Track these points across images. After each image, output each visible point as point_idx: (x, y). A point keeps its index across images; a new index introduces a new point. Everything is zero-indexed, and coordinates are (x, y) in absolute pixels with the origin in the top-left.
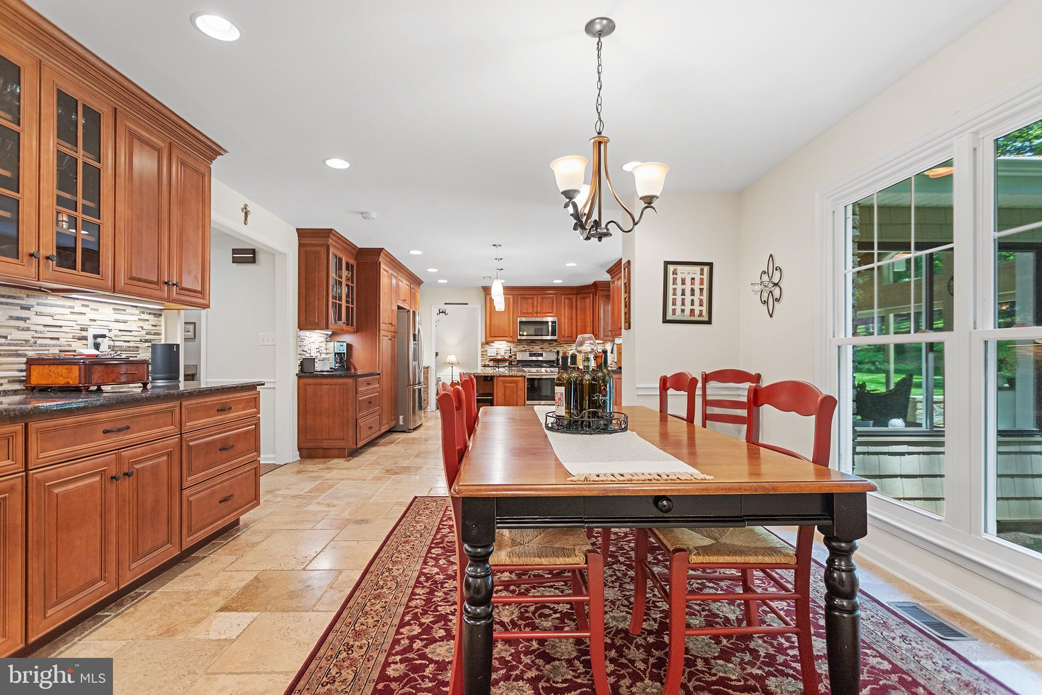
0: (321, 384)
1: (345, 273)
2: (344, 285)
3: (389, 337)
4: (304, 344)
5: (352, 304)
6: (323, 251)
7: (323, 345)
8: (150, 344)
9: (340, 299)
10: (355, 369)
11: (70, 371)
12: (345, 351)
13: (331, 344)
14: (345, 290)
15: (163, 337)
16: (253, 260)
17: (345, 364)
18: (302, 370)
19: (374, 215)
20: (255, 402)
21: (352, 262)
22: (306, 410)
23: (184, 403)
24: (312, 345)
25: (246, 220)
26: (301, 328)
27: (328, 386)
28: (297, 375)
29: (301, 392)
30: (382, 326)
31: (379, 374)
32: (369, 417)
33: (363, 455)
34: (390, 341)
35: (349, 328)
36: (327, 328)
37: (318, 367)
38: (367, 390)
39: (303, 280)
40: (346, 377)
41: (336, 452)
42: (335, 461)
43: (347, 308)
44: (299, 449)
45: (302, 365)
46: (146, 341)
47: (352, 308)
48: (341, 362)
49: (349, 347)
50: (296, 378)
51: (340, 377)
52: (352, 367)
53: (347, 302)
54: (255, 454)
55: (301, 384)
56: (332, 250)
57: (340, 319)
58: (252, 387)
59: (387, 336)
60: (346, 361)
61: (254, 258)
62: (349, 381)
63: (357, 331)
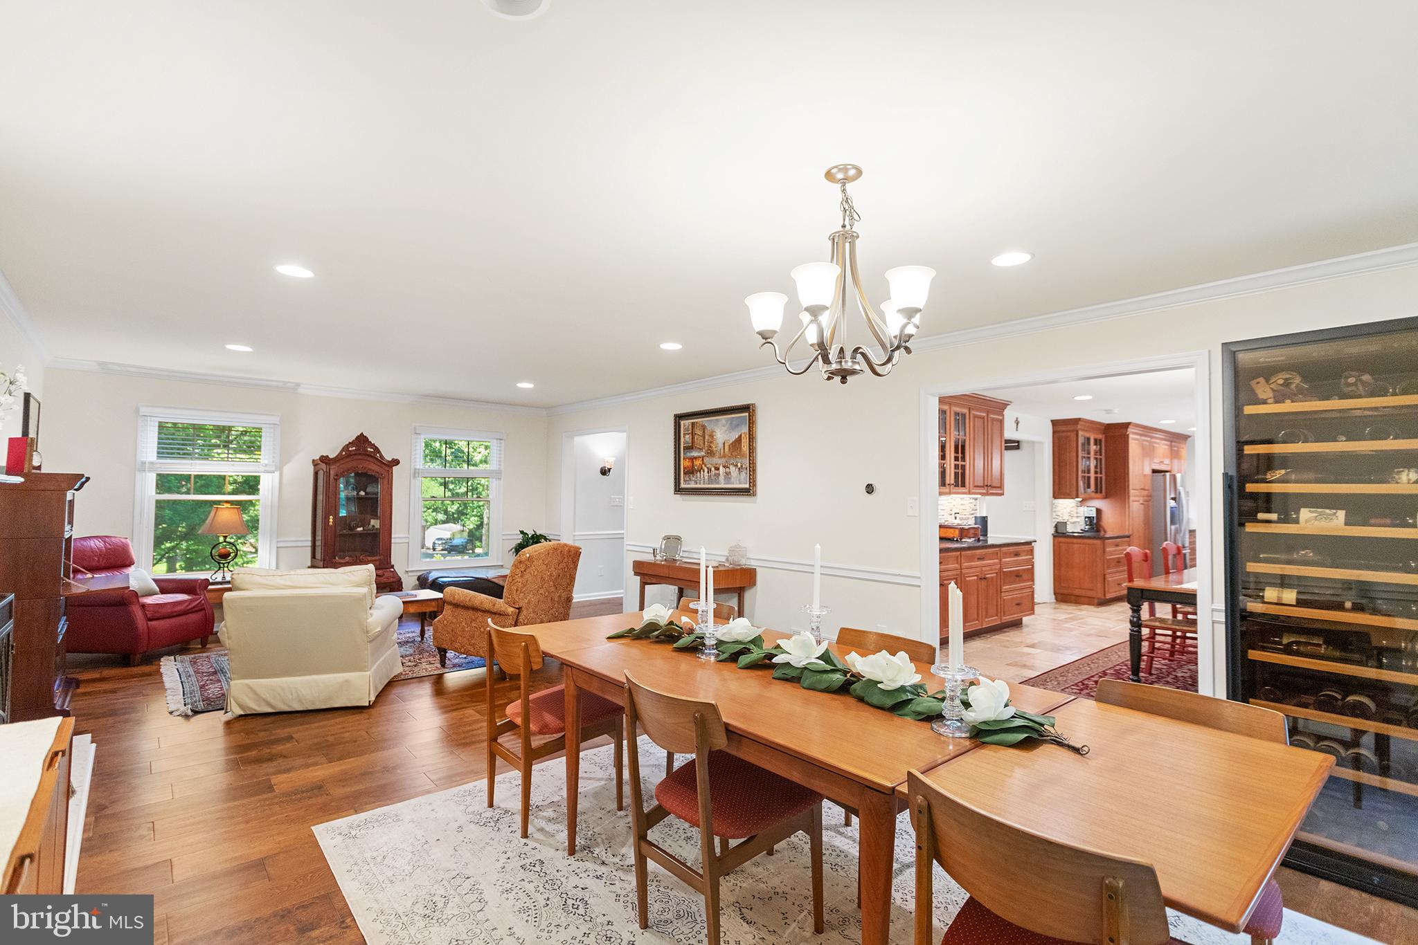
0: (1073, 543)
1: (1093, 448)
2: (1092, 459)
3: (1141, 502)
4: (1057, 509)
5: (1101, 473)
6: (1073, 435)
7: (1074, 510)
8: (973, 516)
9: (1089, 472)
10: (1105, 532)
11: (955, 531)
12: (1095, 515)
13: (1082, 509)
14: (1093, 463)
15: (978, 511)
16: (1018, 448)
17: (1094, 526)
18: (1056, 531)
19: (1116, 411)
20: (1031, 552)
21: (1100, 436)
22: (1060, 564)
23: (962, 553)
24: (1065, 511)
25: (1017, 427)
26: (1056, 496)
27: (1079, 545)
28: (1053, 534)
29: (1056, 547)
30: (1132, 492)
31: (1129, 537)
32: (1118, 574)
33: (1111, 606)
34: (1142, 506)
35: (1098, 495)
36: (1077, 497)
37: (1070, 529)
38: (1115, 551)
39: (1057, 459)
40: (1094, 538)
41: (1087, 600)
42: (1086, 606)
43: (1096, 478)
44: (1055, 594)
45: (1056, 526)
46: (972, 514)
47: (1101, 478)
48: (1090, 525)
49: (1099, 511)
50: (1052, 537)
51: (1089, 538)
52: (1101, 529)
53: (1096, 473)
54: (1031, 583)
55: (1056, 542)
56: (1080, 433)
57: (1089, 487)
58: (1029, 543)
59: (1138, 501)
60: (1095, 524)
61: (1018, 446)
62: (1098, 542)
63: (1106, 497)
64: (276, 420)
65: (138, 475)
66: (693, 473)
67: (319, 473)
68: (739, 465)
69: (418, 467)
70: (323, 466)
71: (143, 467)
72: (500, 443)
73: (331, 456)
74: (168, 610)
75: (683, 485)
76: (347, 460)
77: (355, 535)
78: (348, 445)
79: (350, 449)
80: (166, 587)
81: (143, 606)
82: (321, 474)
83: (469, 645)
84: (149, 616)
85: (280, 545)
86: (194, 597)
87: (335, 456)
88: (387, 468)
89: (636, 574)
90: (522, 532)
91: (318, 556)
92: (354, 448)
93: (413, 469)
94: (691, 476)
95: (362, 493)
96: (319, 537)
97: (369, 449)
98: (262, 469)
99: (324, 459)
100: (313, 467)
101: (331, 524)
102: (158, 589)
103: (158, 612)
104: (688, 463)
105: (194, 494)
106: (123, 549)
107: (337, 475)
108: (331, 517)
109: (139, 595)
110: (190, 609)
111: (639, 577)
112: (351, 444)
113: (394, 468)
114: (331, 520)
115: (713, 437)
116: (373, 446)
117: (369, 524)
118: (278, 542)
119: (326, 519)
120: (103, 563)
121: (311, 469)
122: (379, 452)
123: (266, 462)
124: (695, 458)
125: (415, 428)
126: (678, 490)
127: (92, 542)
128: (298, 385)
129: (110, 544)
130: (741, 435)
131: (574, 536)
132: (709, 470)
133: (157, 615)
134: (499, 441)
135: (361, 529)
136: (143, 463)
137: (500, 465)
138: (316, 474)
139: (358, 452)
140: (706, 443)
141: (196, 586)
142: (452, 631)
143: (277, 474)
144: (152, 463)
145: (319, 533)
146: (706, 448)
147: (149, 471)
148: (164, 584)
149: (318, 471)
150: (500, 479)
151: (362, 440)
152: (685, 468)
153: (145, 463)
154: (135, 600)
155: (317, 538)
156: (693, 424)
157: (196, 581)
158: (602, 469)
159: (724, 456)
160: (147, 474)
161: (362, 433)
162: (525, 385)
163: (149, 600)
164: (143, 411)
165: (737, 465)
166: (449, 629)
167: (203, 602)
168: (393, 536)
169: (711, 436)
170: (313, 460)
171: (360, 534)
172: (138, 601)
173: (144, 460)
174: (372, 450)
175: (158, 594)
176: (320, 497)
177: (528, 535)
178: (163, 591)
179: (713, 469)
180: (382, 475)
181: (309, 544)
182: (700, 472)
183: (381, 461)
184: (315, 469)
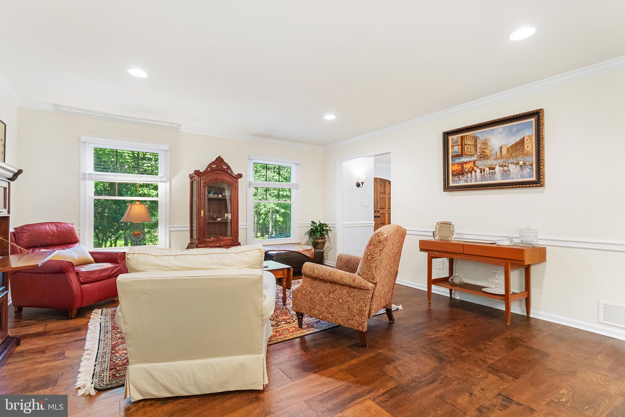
64: (167, 147)
65: (82, 183)
66: (462, 174)
67: (194, 183)
68: (521, 163)
69: (251, 181)
70: (196, 178)
71: (84, 177)
72: (297, 167)
73: (202, 171)
74: (96, 276)
75: (451, 184)
76: (211, 174)
77: (216, 223)
78: (211, 164)
79: (213, 166)
80: (98, 258)
81: (77, 273)
82: (195, 183)
83: (328, 313)
84: (81, 281)
85: (171, 229)
86: (116, 265)
87: (203, 171)
88: (235, 180)
89: (422, 250)
90: (313, 222)
91: (195, 236)
92: (215, 166)
93: (248, 182)
94: (461, 177)
95: (220, 196)
96: (195, 225)
97: (224, 167)
98: (159, 180)
99: (197, 173)
100: (190, 179)
101: (202, 215)
102: (93, 260)
103: (89, 278)
104: (456, 168)
105: (118, 196)
106: (70, 231)
107: (205, 183)
108: (202, 211)
109: (74, 264)
110: (112, 274)
111: (427, 253)
112: (213, 163)
113: (239, 179)
114: (202, 213)
115: (487, 144)
116: (226, 164)
117: (224, 216)
118: (170, 227)
119: (199, 212)
120: (55, 241)
121: (189, 180)
122: (230, 169)
123: (162, 175)
124: (466, 163)
125: (249, 156)
126: (447, 188)
127: (47, 226)
128: (179, 125)
129: (60, 228)
130: (523, 138)
131: (343, 224)
132: (482, 171)
133: (89, 280)
134: (296, 165)
135: (220, 219)
136: (84, 174)
137: (297, 180)
138: (192, 184)
139: (218, 168)
140: (478, 150)
141: (117, 257)
142: (311, 299)
143: (168, 183)
144: (90, 174)
145: (195, 222)
146: (478, 154)
147: (89, 179)
148: (97, 256)
149: (193, 181)
150: (297, 189)
151: (219, 160)
152: (453, 172)
153: (86, 174)
154: (71, 269)
155: (193, 225)
156: (462, 137)
157: (117, 254)
158: (357, 183)
159: (501, 157)
160: (87, 182)
161: (220, 156)
162: (330, 117)
163: (84, 269)
164: (83, 139)
165: (518, 164)
166: (307, 297)
167: (122, 268)
168: (239, 224)
169: (485, 143)
170: (190, 175)
171: (219, 223)
172: (74, 269)
173: (85, 172)
174: (226, 167)
175: (92, 263)
176: (195, 198)
177: (316, 224)
178: (97, 261)
179: (487, 169)
180: (232, 184)
181: (189, 229)
182: (471, 172)
183: (231, 175)
184: (191, 180)
